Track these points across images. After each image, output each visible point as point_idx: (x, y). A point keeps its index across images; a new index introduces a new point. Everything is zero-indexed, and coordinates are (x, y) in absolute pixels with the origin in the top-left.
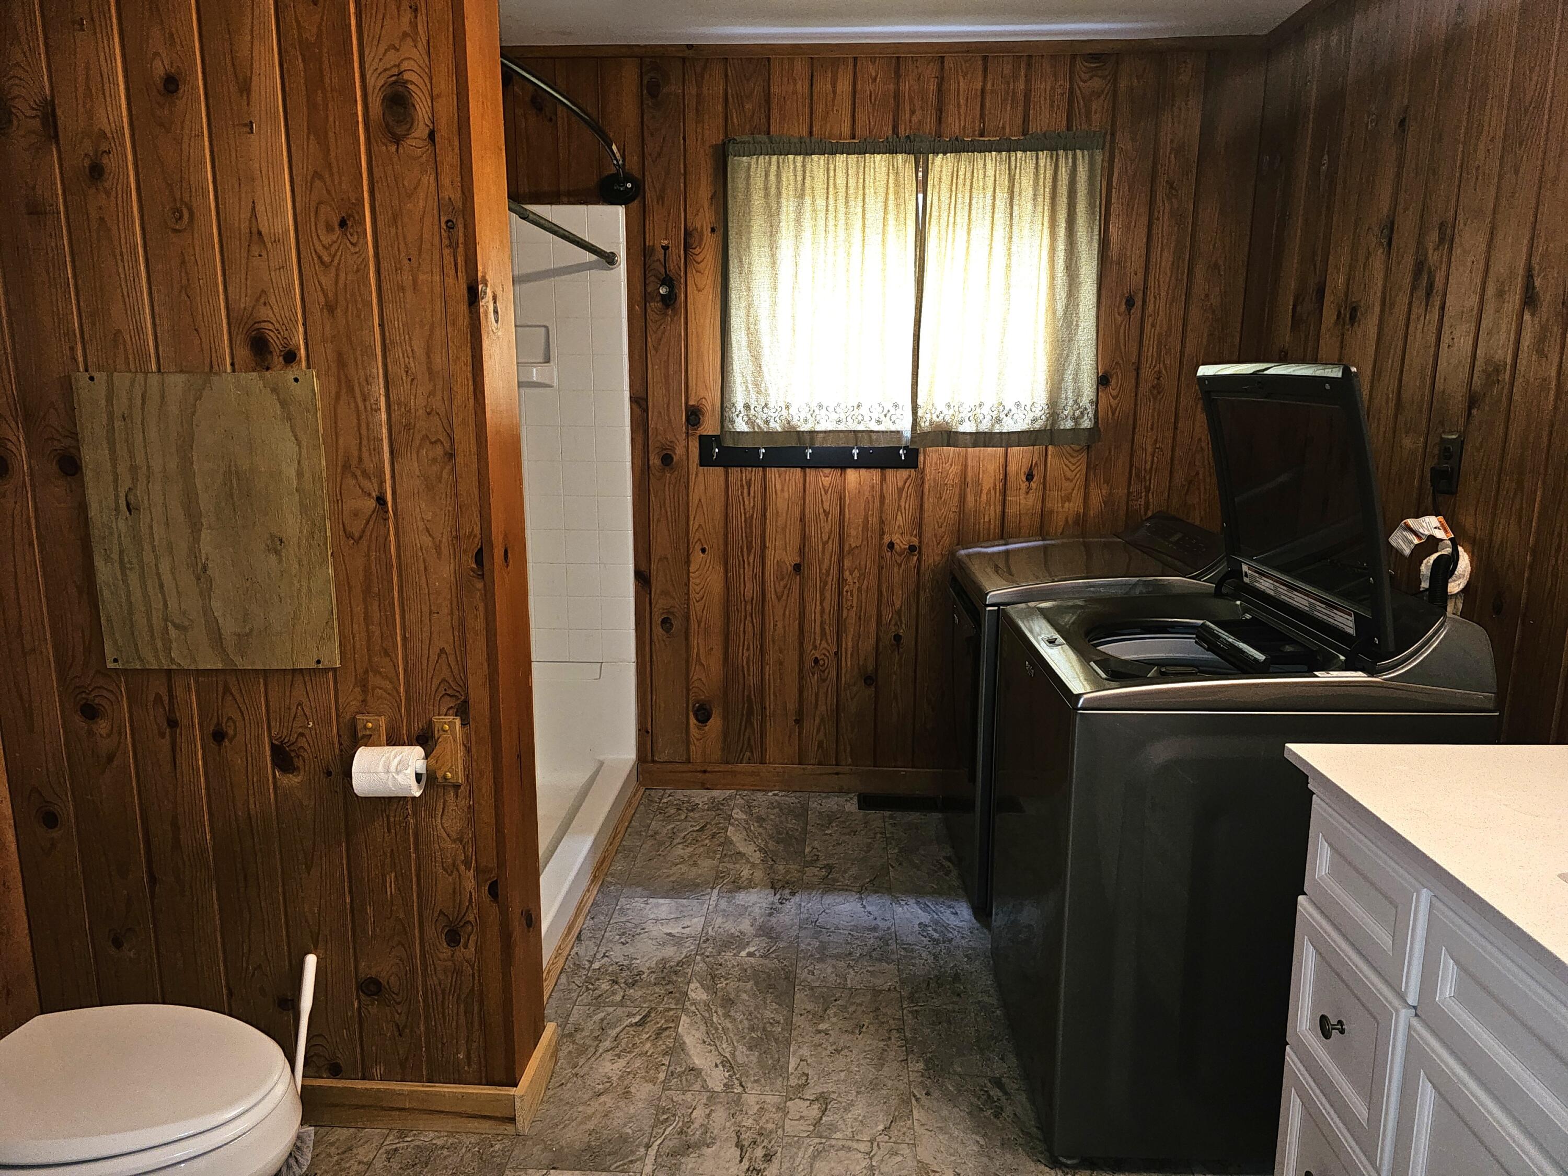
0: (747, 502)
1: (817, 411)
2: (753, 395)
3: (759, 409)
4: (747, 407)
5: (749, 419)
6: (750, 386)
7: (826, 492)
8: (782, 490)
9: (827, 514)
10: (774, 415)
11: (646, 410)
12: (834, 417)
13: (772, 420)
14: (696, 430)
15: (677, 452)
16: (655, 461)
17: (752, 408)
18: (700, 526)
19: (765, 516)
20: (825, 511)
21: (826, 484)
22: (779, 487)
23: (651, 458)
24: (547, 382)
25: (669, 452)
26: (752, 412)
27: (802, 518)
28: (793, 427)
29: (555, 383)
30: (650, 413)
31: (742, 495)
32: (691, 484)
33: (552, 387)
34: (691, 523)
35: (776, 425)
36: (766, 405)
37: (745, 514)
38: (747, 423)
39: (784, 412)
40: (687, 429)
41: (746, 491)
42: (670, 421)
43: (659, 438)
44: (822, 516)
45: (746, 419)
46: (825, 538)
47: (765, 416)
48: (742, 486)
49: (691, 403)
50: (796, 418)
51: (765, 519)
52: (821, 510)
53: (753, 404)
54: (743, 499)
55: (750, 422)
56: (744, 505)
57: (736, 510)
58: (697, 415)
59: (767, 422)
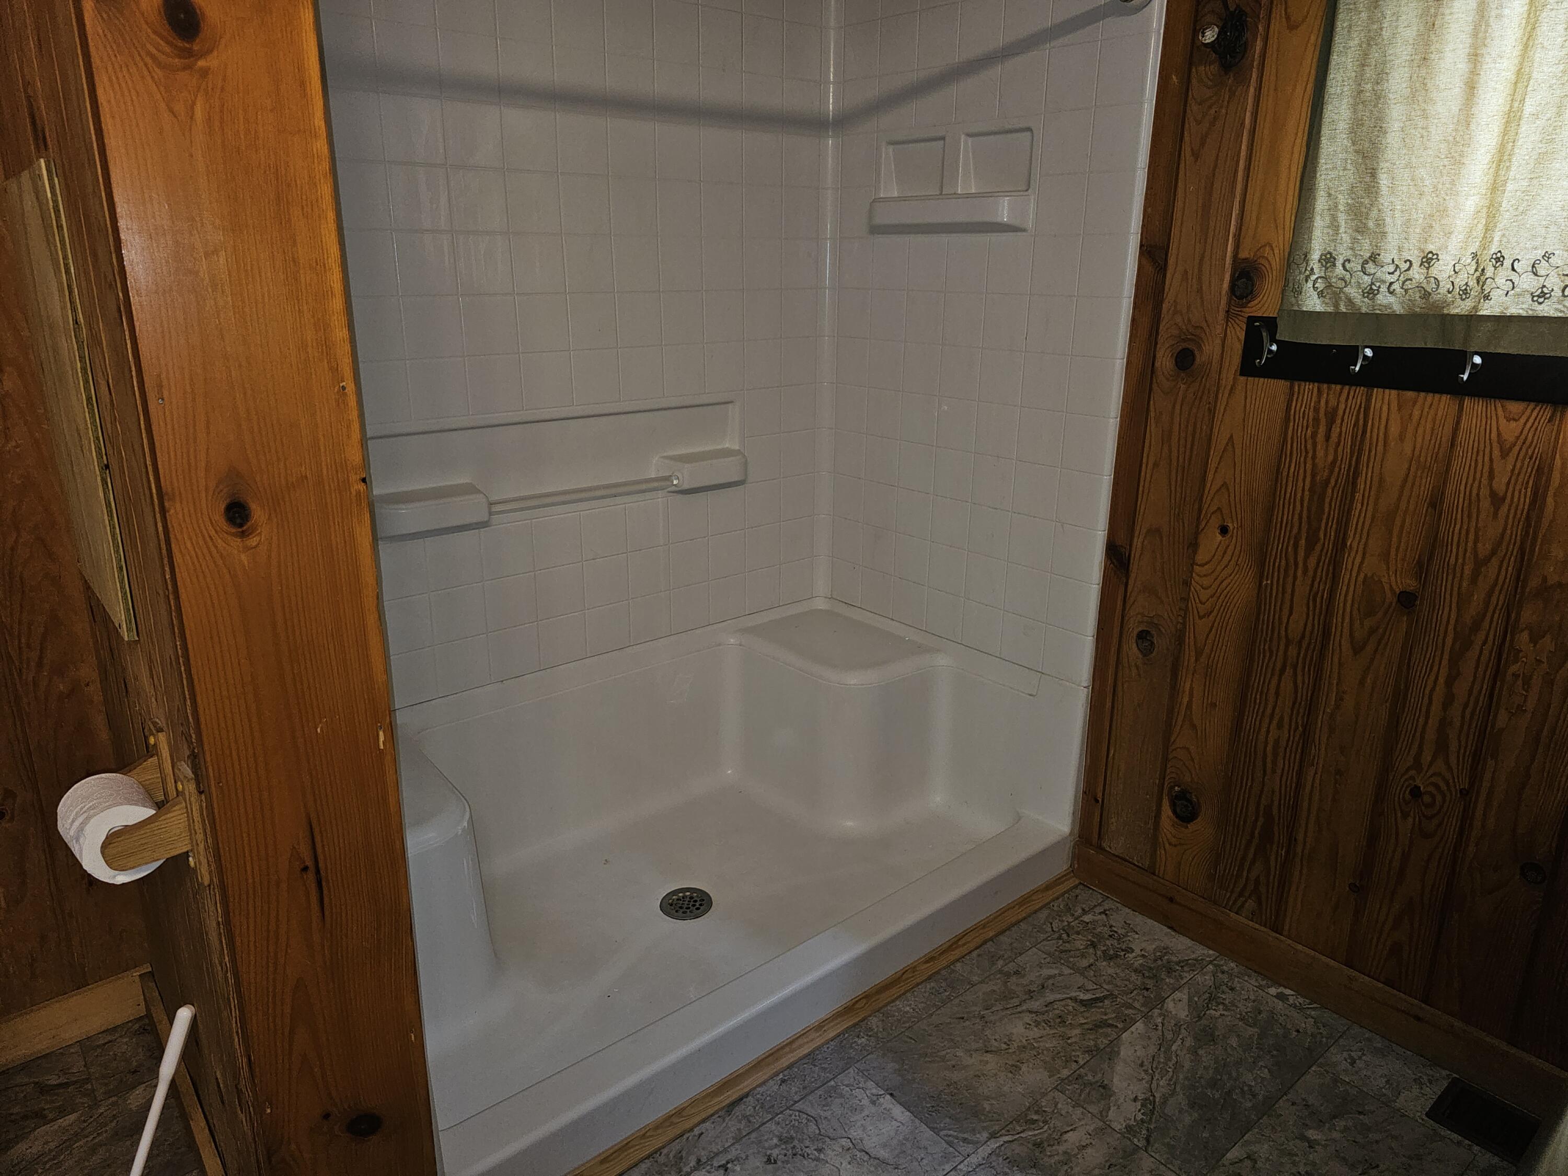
0: (1320, 453)
1: (1489, 272)
2: (1345, 237)
3: (1355, 266)
4: (1328, 260)
5: (1329, 286)
6: (1342, 218)
7: (1505, 454)
8: (1402, 438)
9: (1497, 500)
10: (1390, 279)
11: (1162, 268)
12: (1527, 282)
13: (1384, 289)
14: (1244, 306)
15: (1207, 348)
16: (1165, 361)
17: (1339, 264)
18: (1225, 484)
19: (1354, 484)
20: (1493, 494)
21: (1509, 437)
22: (1394, 430)
23: (1159, 355)
24: (1016, 222)
25: (1191, 346)
26: (1339, 270)
27: (1435, 502)
28: (1435, 305)
29: (1030, 225)
30: (1169, 275)
31: (1314, 435)
32: (1221, 407)
33: (1024, 230)
34: (1210, 477)
35: (1391, 299)
36: (1374, 258)
37: (1313, 476)
38: (1321, 294)
39: (1417, 273)
40: (1229, 304)
41: (1322, 430)
42: (1200, 290)
43: (1178, 319)
44: (1486, 504)
45: (1320, 285)
46: (1484, 549)
47: (1367, 279)
48: (1316, 420)
49: (1243, 254)
50: (1445, 286)
51: (1354, 492)
52: (1485, 492)
53: (1342, 253)
54: (1315, 445)
55: (1330, 291)
56: (1314, 457)
57: (1298, 464)
58: (1249, 278)
59: (1371, 293)
